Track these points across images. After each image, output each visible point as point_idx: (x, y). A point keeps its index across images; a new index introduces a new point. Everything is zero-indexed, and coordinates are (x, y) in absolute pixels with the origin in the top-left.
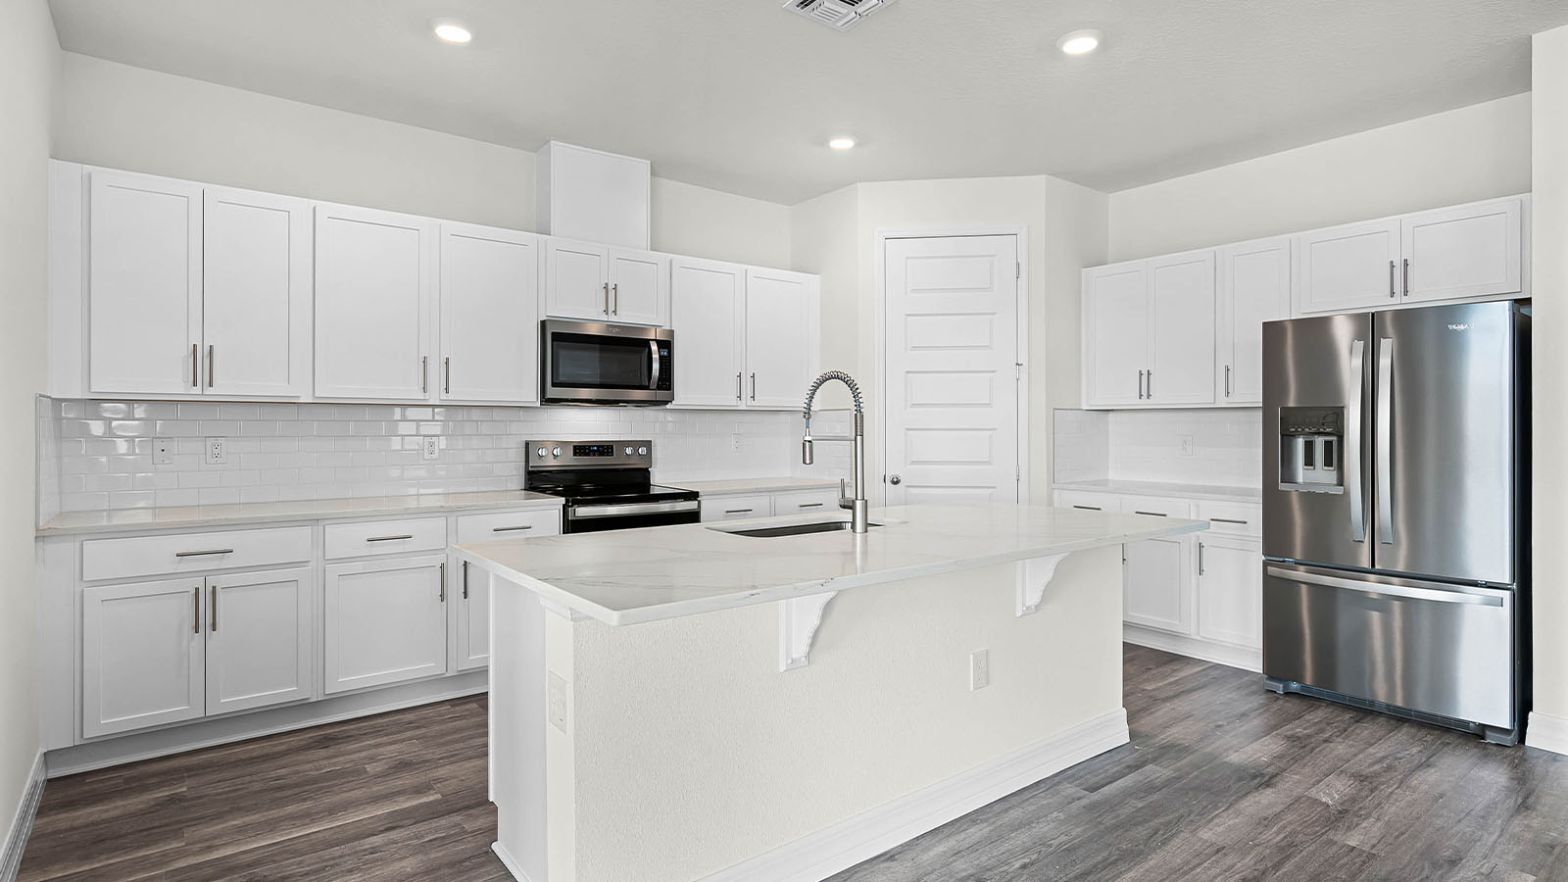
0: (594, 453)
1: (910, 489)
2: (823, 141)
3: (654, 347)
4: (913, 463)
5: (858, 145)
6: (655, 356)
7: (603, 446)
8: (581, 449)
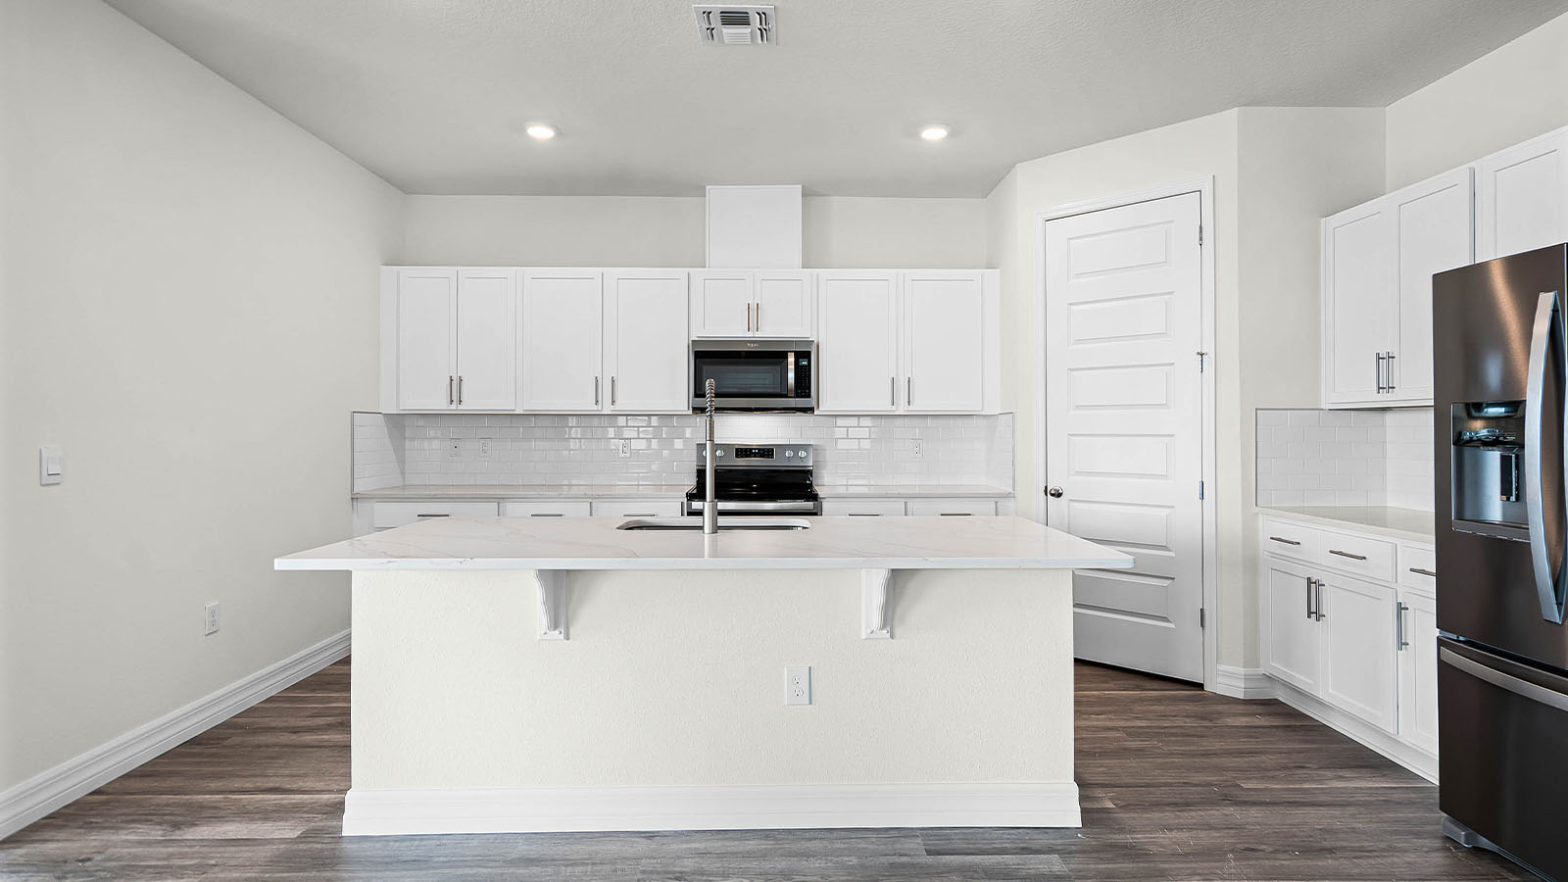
0: (755, 455)
1: (1075, 504)
2: (914, 133)
3: (791, 359)
4: (1078, 473)
5: (952, 134)
6: (791, 367)
7: (764, 449)
8: (743, 452)
